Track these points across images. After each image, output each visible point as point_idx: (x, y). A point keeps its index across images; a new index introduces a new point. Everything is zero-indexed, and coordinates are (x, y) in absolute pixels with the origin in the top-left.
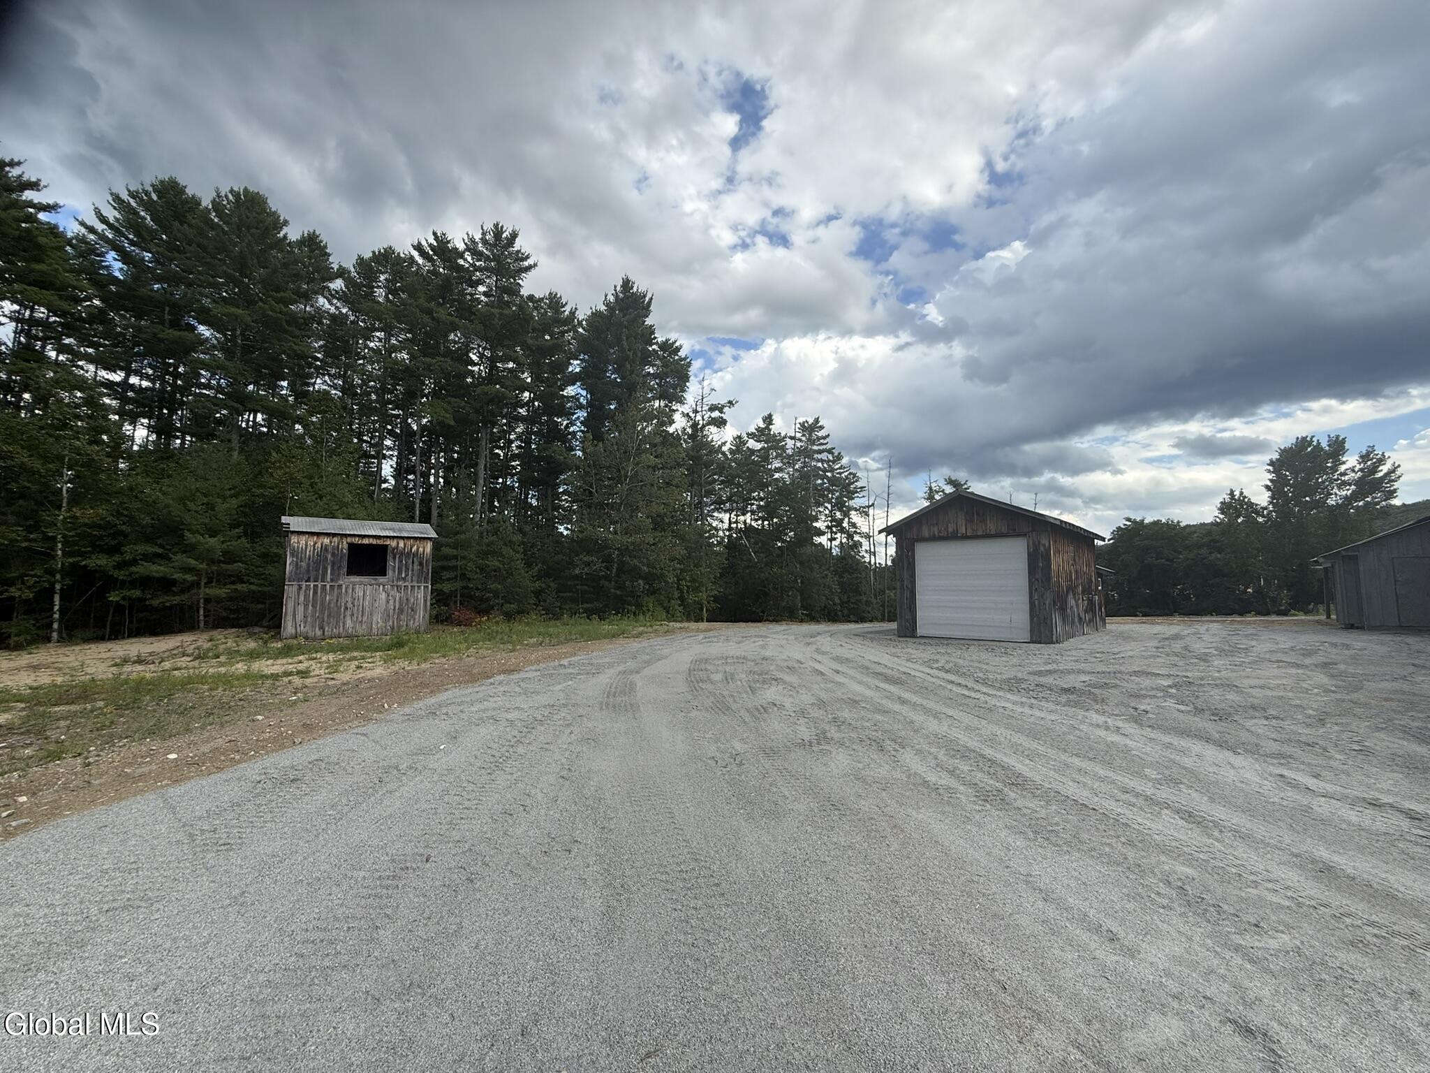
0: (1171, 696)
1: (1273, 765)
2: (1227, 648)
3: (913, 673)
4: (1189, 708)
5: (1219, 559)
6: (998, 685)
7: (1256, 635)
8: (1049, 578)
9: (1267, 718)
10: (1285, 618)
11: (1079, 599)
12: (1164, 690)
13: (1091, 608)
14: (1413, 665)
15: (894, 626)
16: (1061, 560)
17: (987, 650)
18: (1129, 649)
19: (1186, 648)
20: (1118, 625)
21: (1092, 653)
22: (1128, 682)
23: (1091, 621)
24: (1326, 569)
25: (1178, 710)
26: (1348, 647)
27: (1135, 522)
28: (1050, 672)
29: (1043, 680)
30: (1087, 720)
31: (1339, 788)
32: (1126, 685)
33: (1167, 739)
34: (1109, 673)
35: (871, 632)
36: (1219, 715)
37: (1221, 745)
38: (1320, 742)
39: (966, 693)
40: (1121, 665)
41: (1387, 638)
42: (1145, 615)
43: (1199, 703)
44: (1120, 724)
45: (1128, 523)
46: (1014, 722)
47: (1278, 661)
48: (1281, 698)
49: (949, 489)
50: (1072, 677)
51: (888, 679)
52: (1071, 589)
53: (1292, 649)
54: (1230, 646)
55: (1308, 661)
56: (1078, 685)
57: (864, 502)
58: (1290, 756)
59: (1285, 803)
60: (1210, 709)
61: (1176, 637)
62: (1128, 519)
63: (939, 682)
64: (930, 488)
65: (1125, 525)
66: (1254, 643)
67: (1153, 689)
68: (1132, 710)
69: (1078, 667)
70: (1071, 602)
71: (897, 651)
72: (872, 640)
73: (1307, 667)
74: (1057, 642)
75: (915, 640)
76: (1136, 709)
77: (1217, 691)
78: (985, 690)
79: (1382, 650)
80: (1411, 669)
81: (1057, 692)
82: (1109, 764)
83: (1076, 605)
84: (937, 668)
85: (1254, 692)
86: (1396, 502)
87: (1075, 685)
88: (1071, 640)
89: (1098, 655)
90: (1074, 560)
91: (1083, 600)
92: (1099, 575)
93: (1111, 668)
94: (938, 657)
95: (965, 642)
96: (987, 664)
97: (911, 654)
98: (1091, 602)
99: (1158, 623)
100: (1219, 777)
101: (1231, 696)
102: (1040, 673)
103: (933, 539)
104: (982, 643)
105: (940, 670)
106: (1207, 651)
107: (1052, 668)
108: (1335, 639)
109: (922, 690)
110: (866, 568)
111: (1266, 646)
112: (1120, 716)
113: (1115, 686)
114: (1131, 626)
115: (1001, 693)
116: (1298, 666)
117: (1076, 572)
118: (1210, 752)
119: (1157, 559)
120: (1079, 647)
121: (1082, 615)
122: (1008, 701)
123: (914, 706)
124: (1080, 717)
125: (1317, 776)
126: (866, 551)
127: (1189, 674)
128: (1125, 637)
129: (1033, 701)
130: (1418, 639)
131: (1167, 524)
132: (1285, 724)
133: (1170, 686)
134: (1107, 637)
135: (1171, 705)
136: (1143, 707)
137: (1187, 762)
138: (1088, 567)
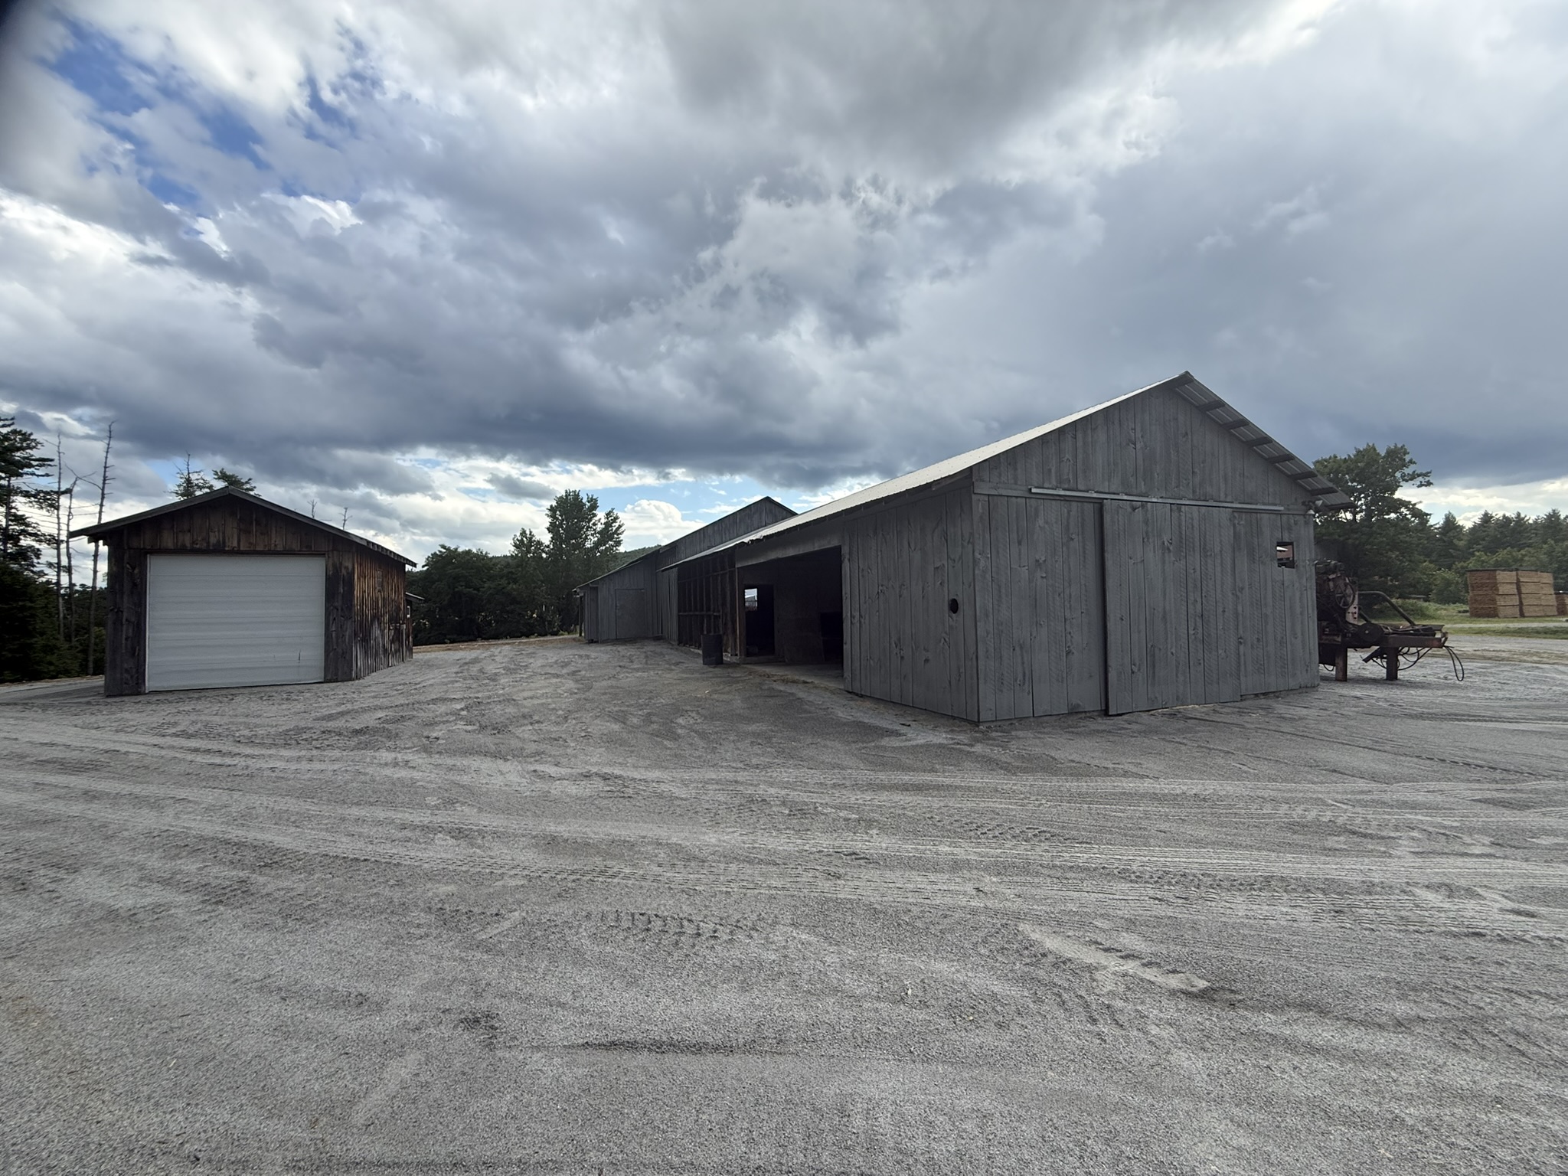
0: (462, 719)
1: (531, 763)
2: (513, 666)
3: (123, 749)
4: (475, 727)
5: (514, 590)
6: (270, 741)
7: (534, 653)
8: (350, 606)
9: (531, 724)
10: (555, 638)
11: (385, 628)
12: (456, 713)
13: (397, 638)
14: (620, 666)
15: (99, 681)
16: (366, 587)
17: (261, 698)
18: (433, 677)
19: (481, 671)
20: (424, 654)
21: (393, 686)
22: (425, 712)
23: (396, 651)
24: (581, 597)
25: (466, 731)
26: (588, 657)
27: (448, 549)
28: (342, 714)
29: (331, 725)
30: (375, 761)
31: (569, 770)
32: (423, 714)
33: (450, 762)
34: (408, 704)
35: (46, 696)
36: (499, 729)
37: (496, 755)
38: (563, 736)
39: (218, 760)
40: (420, 694)
41: (609, 648)
42: (452, 642)
43: (484, 721)
44: (410, 757)
45: (444, 551)
46: (283, 784)
47: (546, 674)
48: (543, 704)
49: (219, 485)
50: (366, 716)
51: (65, 767)
52: (376, 617)
53: (556, 662)
54: (515, 665)
55: (565, 671)
56: (372, 723)
57: (49, 484)
58: (543, 753)
59: (533, 794)
60: (492, 724)
61: (475, 661)
62: (443, 547)
63: (170, 754)
64: (188, 481)
65: (440, 551)
66: (531, 660)
67: (447, 714)
68: (424, 740)
69: (375, 703)
70: (376, 632)
71: (100, 719)
72: (44, 708)
73: (563, 676)
74: (357, 678)
75: (140, 698)
76: (428, 737)
77: (499, 707)
78: (248, 751)
79: (605, 657)
80: (618, 669)
81: (347, 736)
82: (391, 804)
83: (381, 635)
84: (175, 735)
85: (525, 702)
86: (622, 549)
87: (369, 725)
88: (373, 674)
89: (399, 687)
90: (382, 586)
91: (389, 629)
92: (409, 602)
93: (411, 700)
94: (180, 717)
95: (227, 692)
96: (259, 716)
97: (128, 720)
98: (398, 631)
99: (461, 649)
100: (489, 786)
101: (511, 710)
102: (330, 717)
103: (181, 551)
104: (255, 690)
105: (178, 736)
106: (498, 671)
107: (345, 709)
108: (582, 652)
109: (140, 770)
110: (50, 591)
111: (540, 662)
112: (412, 748)
113: (413, 717)
114: (437, 653)
115: (272, 752)
116: (557, 676)
117: (384, 599)
118: (486, 765)
119: (466, 587)
120: (381, 681)
121: (388, 646)
122: (282, 760)
123: (116, 799)
124: (368, 760)
125: (557, 765)
126: (50, 565)
127: (480, 695)
128: (429, 665)
129: (315, 752)
130: (624, 647)
131: (476, 555)
132: (543, 726)
133: (462, 709)
134: (412, 667)
135: (460, 727)
136: (435, 735)
137: (465, 779)
138: (396, 594)
